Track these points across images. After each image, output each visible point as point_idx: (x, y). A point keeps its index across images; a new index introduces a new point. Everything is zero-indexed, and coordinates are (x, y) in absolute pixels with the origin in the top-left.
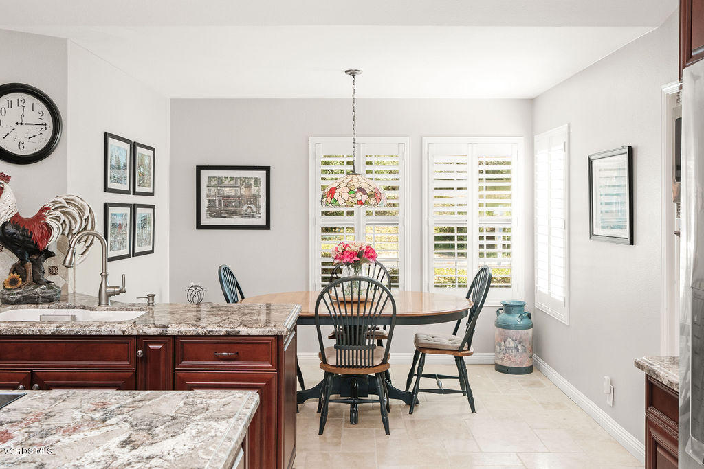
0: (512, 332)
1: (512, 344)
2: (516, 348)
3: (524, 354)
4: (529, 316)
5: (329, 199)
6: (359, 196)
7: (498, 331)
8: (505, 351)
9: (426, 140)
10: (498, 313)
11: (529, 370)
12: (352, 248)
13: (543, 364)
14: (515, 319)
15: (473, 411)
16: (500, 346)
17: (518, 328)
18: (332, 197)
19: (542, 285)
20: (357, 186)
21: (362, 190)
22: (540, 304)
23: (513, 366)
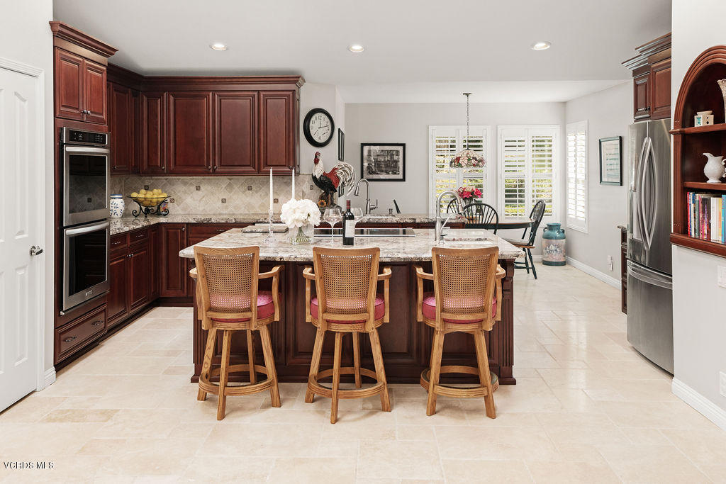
0: (554, 241)
1: (554, 248)
2: (556, 250)
3: (561, 254)
4: (563, 232)
5: (456, 163)
6: (473, 161)
7: (544, 241)
8: (550, 252)
9: (499, 128)
10: (544, 231)
11: (563, 264)
12: (468, 190)
13: (572, 260)
14: (556, 233)
15: (536, 278)
16: (546, 249)
17: (556, 238)
18: (458, 162)
19: (571, 213)
20: (472, 156)
21: (475, 158)
22: (570, 225)
23: (554, 261)
